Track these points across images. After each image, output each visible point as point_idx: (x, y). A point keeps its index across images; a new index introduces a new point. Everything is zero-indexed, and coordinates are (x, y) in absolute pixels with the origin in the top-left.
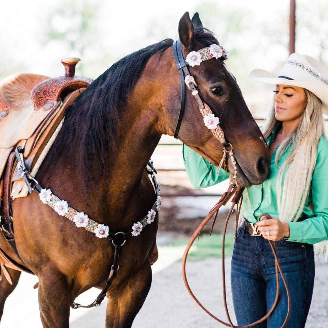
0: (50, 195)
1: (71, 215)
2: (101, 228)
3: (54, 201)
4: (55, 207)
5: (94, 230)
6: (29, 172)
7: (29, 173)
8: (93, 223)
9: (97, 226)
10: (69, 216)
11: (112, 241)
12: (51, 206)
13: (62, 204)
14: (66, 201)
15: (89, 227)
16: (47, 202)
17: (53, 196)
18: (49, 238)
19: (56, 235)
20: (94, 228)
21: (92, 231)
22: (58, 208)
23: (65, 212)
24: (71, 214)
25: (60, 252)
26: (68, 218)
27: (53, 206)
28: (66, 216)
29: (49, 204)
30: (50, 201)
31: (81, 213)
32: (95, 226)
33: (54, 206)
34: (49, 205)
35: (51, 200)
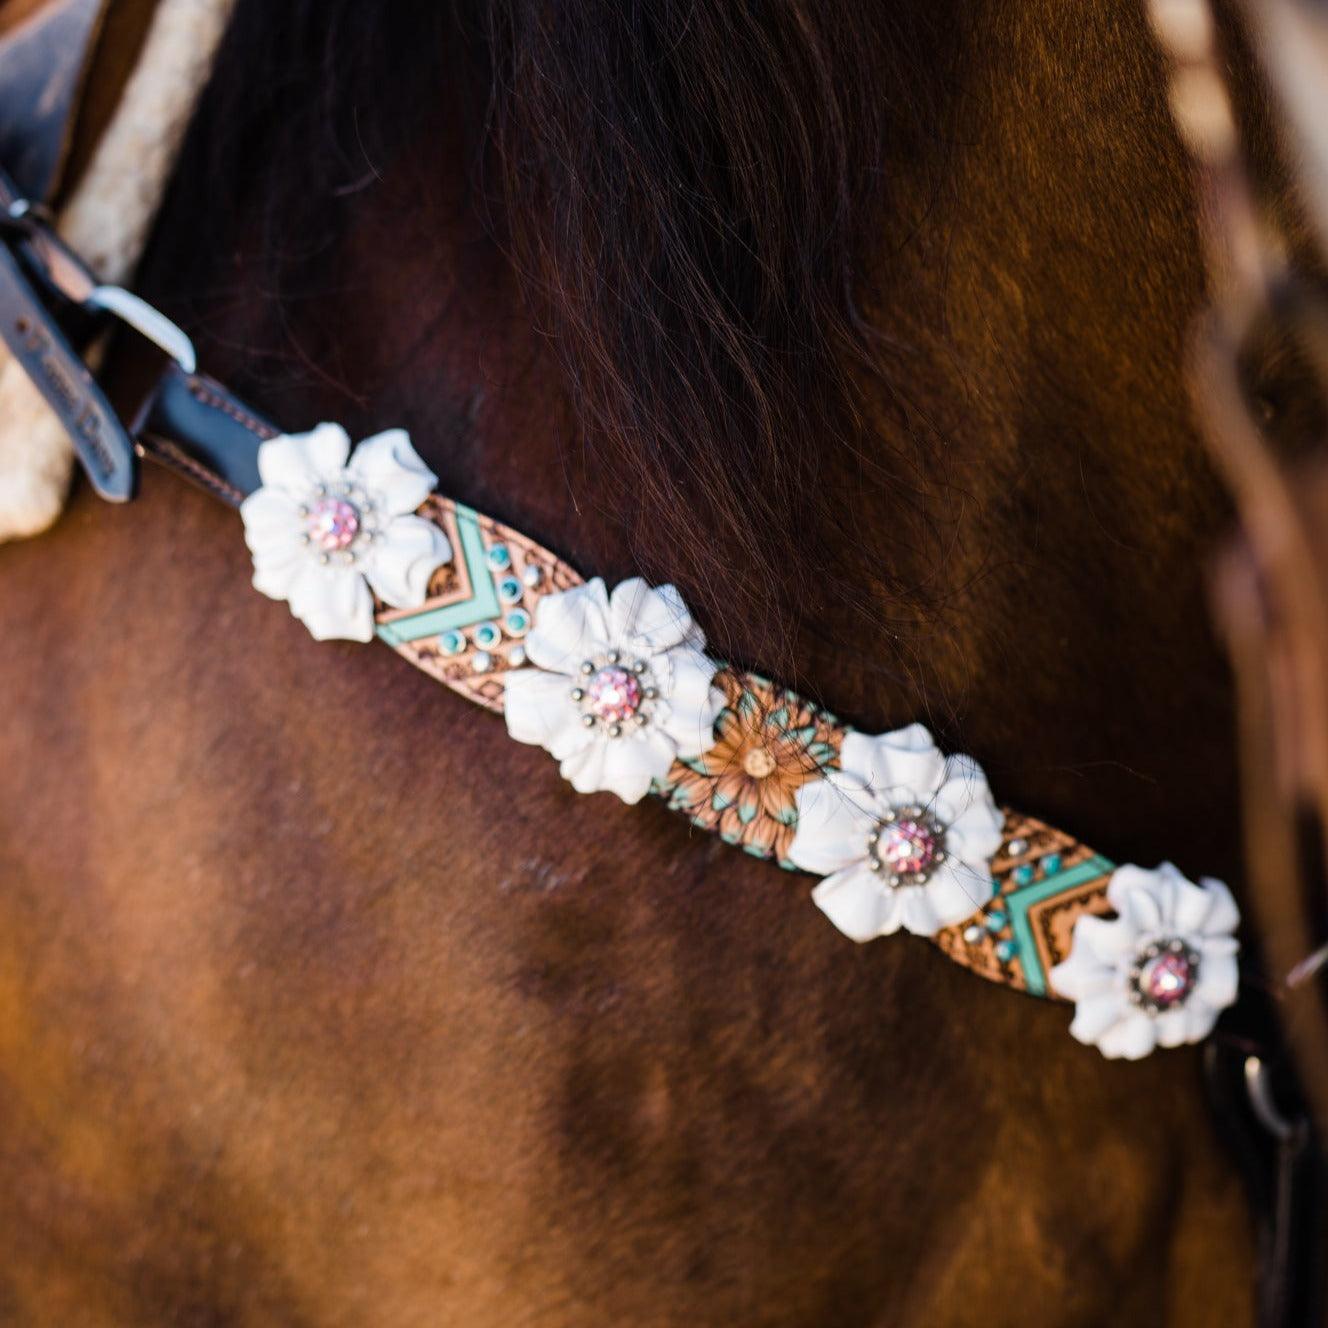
0: (416, 513)
1: (750, 782)
2: (1150, 917)
3: (481, 599)
4: (513, 681)
5: (1057, 958)
6: (42, 210)
7: (39, 221)
8: (1047, 864)
9: (1096, 904)
10: (725, 796)
11: (1253, 1067)
12: (434, 669)
13: (632, 633)
14: (670, 591)
15: (994, 922)
16: (379, 609)
17: (468, 523)
18: (361, 1095)
19: (481, 1048)
20: (1059, 923)
21: (1029, 973)
22: (566, 687)
23: (675, 743)
24: (758, 763)
25: (515, 1268)
26: (704, 819)
27: (481, 663)
28: (686, 796)
29: (400, 636)
30: (416, 599)
31: (894, 738)
32: (1067, 906)
33: (497, 663)
34: (411, 655)
35: (431, 593)
